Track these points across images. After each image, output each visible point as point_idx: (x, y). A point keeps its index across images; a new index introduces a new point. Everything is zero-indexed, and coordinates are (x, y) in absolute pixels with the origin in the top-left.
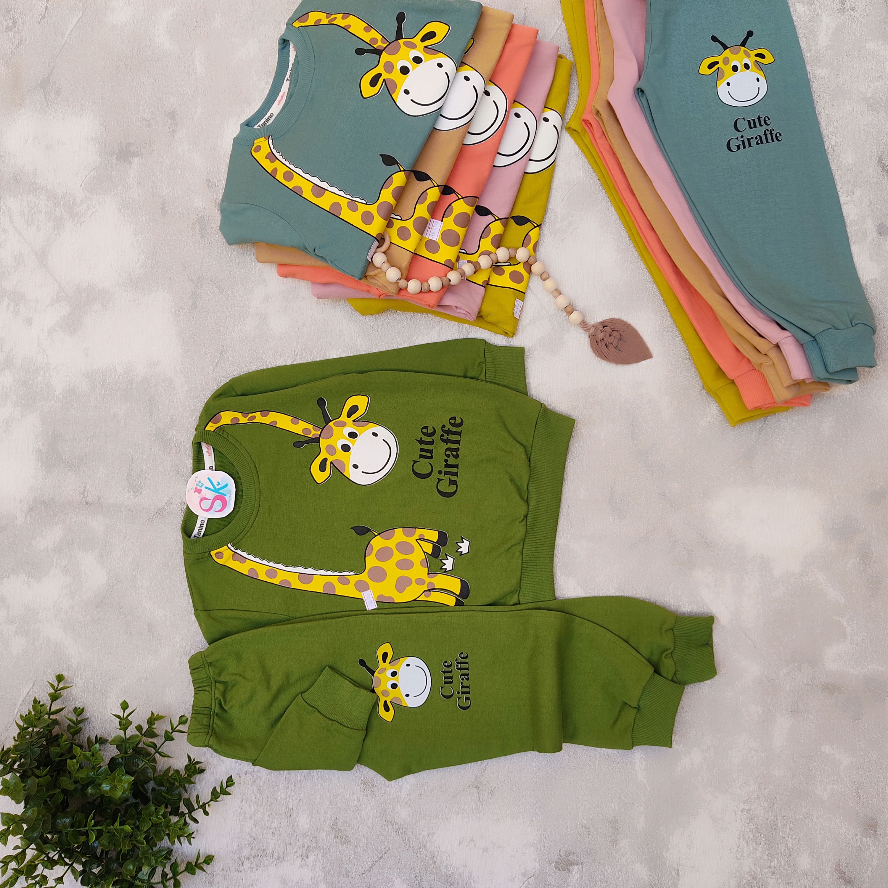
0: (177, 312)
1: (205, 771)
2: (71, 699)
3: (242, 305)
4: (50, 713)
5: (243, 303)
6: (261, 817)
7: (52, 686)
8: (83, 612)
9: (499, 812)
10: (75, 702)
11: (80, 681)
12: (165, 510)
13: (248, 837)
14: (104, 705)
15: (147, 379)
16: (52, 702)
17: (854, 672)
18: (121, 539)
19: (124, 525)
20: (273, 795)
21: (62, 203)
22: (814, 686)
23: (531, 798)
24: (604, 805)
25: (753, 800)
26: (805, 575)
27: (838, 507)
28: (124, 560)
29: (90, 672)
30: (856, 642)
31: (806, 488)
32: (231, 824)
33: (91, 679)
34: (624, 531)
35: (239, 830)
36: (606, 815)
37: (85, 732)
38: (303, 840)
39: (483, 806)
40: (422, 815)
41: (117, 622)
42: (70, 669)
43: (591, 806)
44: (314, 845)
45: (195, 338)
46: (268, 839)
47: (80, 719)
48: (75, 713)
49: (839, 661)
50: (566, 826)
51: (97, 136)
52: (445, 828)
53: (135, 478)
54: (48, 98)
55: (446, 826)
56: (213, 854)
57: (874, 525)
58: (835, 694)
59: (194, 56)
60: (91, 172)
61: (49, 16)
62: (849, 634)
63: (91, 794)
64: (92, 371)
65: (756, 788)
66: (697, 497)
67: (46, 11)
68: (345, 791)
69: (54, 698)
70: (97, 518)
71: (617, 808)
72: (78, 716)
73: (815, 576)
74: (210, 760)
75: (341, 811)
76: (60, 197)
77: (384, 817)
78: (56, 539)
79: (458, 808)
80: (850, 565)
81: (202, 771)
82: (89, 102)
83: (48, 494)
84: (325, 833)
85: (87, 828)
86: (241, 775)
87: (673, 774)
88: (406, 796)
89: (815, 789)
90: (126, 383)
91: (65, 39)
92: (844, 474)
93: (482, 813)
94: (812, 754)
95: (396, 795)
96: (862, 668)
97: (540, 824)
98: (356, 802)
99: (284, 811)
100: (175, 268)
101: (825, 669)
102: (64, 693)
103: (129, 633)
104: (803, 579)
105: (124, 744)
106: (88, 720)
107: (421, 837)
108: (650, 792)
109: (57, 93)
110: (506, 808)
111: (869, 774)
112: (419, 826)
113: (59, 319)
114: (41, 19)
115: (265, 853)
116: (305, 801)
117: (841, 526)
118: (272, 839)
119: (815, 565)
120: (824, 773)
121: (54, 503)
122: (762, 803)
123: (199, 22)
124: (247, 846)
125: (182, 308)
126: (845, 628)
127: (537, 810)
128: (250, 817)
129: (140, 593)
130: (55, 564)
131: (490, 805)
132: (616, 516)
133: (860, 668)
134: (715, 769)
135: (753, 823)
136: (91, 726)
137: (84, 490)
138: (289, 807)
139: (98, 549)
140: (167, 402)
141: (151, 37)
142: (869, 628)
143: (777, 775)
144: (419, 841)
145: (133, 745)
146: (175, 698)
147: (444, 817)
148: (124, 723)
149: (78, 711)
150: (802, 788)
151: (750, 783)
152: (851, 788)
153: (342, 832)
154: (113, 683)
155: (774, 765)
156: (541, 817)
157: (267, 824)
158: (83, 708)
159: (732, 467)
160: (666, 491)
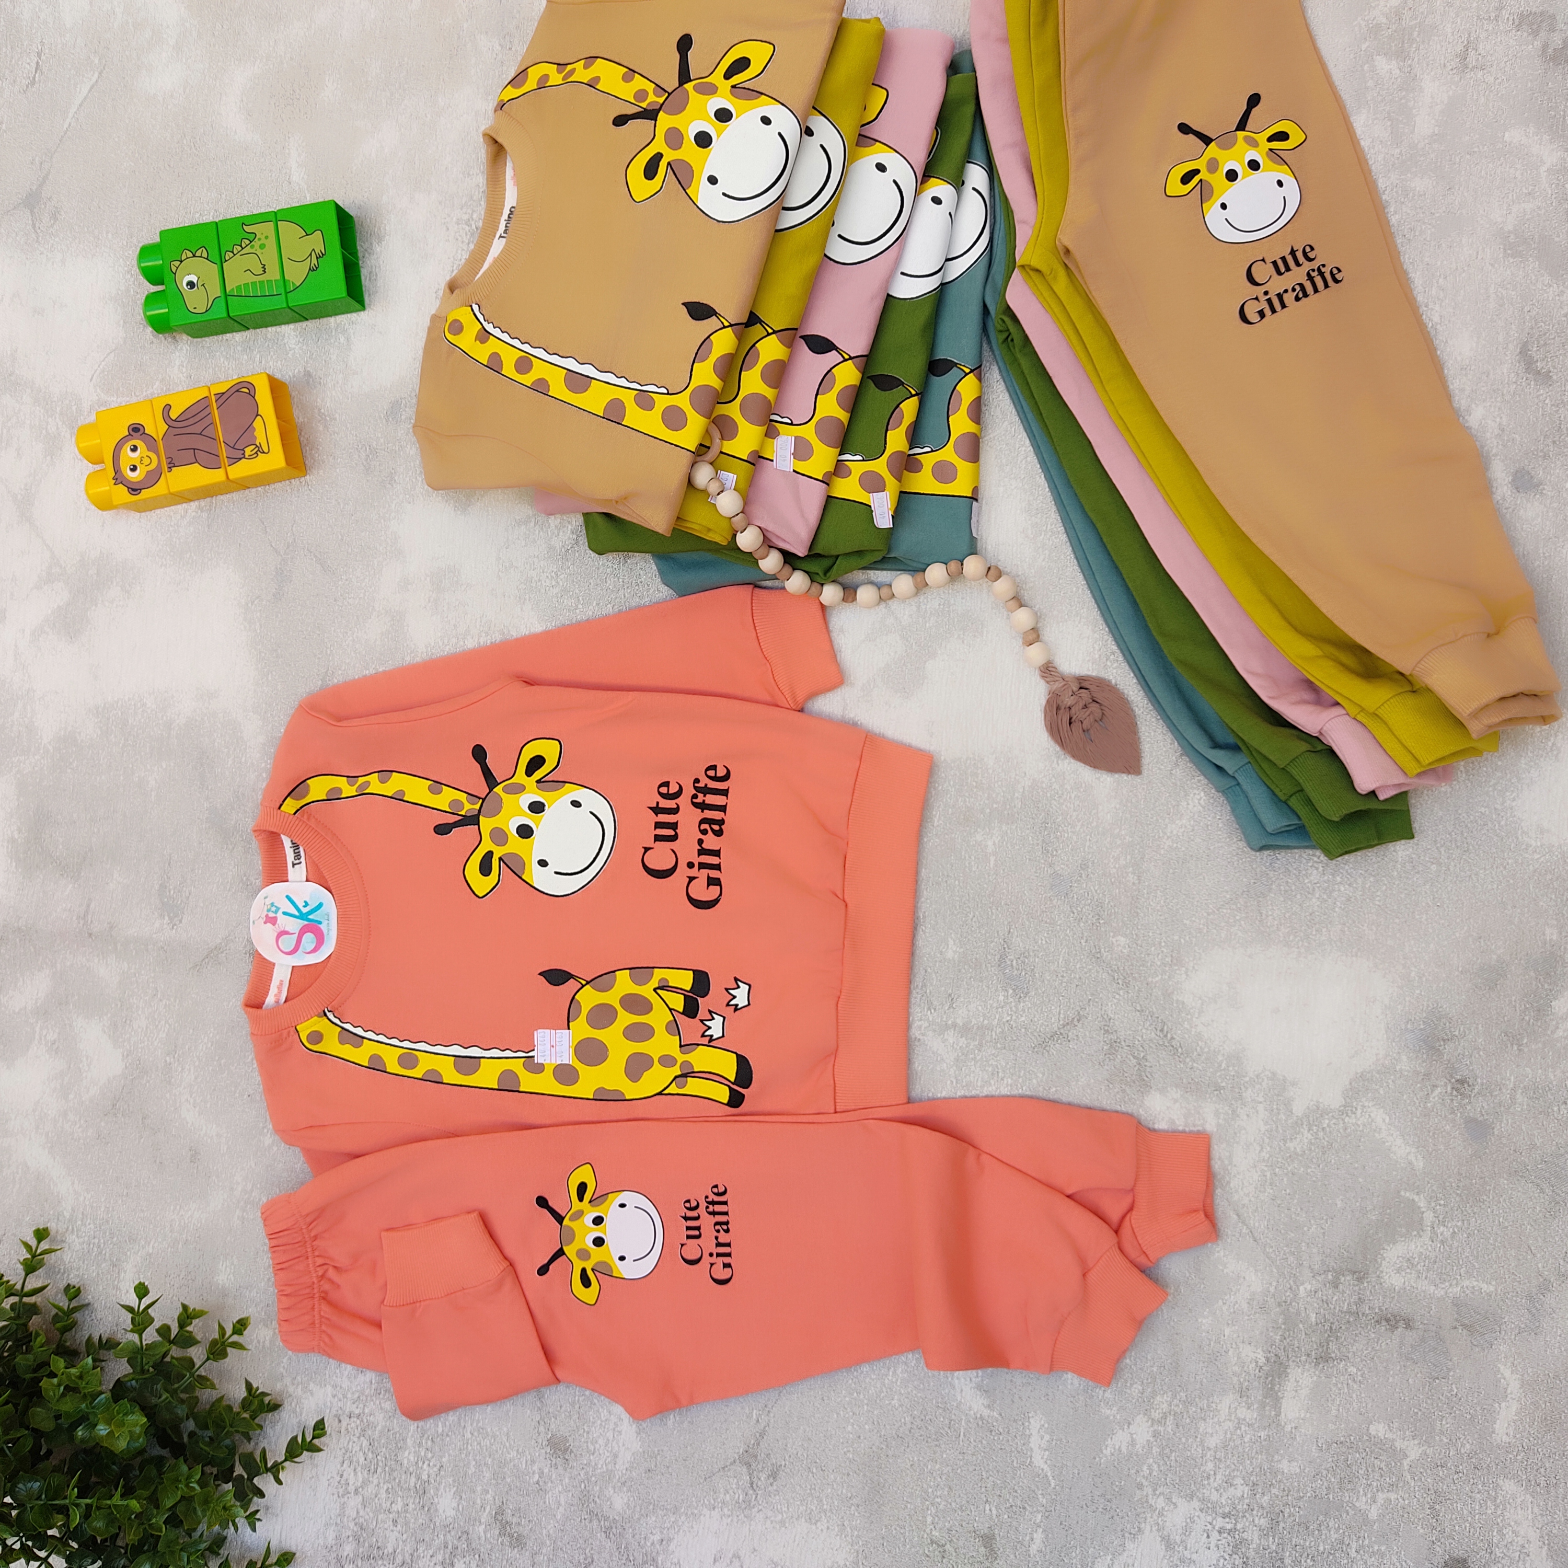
0: (250, 605)
1: (282, 1407)
2: (62, 1271)
3: (362, 595)
4: (22, 1294)
5: (363, 591)
6: (374, 1492)
7: (27, 1246)
8: (82, 1122)
9: (786, 1509)
10: (69, 1275)
11: (76, 1240)
12: (222, 952)
13: (352, 1525)
14: (116, 1283)
15: (196, 721)
16: (27, 1275)
17: (1436, 1292)
18: (147, 998)
19: (153, 975)
20: (396, 1455)
21: (58, 409)
22: (1361, 1316)
23: (843, 1487)
24: (972, 1507)
25: (1241, 1514)
26: (1349, 1112)
27: (1418, 992)
28: (152, 1035)
29: (92, 1226)
30: (1440, 1238)
31: (1359, 954)
32: (324, 1500)
33: (94, 1238)
34: (1023, 1019)
35: (338, 1511)
36: (975, 1525)
37: (85, 1328)
38: (444, 1535)
39: (759, 1497)
40: (651, 1507)
41: (139, 1142)
42: (60, 1218)
43: (949, 1505)
44: (465, 1546)
45: (279, 651)
46: (386, 1529)
47: (76, 1305)
48: (66, 1295)
49: (1408, 1271)
50: (902, 1539)
51: (120, 293)
52: (690, 1532)
53: (172, 892)
54: (37, 225)
55: (692, 1527)
56: (293, 1549)
57: (1482, 1027)
58: (1399, 1330)
59: (287, 151)
60: (108, 354)
61: (42, 81)
62: (1429, 1224)
63: (83, 1441)
64: (105, 704)
65: (1246, 1491)
66: (1159, 963)
67: (36, 72)
68: (519, 1456)
69: (31, 1267)
70: (107, 961)
71: (994, 1512)
72: (70, 1300)
73: (1370, 1116)
74: (291, 1389)
75: (511, 1490)
76: (56, 399)
77: (585, 1506)
78: (39, 995)
79: (714, 1500)
80: (1434, 1098)
81: (275, 1407)
82: (107, 232)
83: (26, 916)
84: (483, 1526)
85: (67, 1501)
86: (341, 1418)
87: (1097, 1459)
88: (624, 1472)
89: (1355, 1500)
90: (161, 728)
91: (68, 121)
92: (1431, 931)
93: (756, 1509)
94: (1352, 1438)
95: (607, 1469)
96: (1451, 1285)
97: (856, 1533)
98: (537, 1476)
99: (412, 1484)
100: (248, 527)
101: (1381, 1284)
102: (51, 1259)
103: (158, 1162)
104: (1346, 1121)
105: (139, 1356)
106: (90, 1308)
107: (649, 1544)
108: (1054, 1488)
109: (54, 217)
110: (798, 1503)
111: (1456, 1477)
112: (644, 1524)
113: (50, 612)
114: (27, 86)
115: (381, 1553)
116: (450, 1469)
117: (1422, 1027)
118: (392, 1531)
119: (1370, 1095)
120: (1373, 1471)
121: (37, 931)
122: (1257, 1519)
123: (298, 91)
124: (351, 1539)
125: (258, 598)
126: (1424, 1212)
127: (853, 1508)
128: (356, 1491)
129: (177, 1093)
130: (37, 1037)
131: (770, 1496)
132: (1011, 991)
133: (1447, 1284)
134: (1173, 1454)
135: (1240, 1553)
136: (94, 1317)
137: (87, 912)
138: (423, 1477)
139: (109, 1015)
140: (230, 763)
141: (214, 118)
142: (1465, 1213)
143: (1286, 1471)
144: (644, 1550)
145: (154, 1359)
146: (233, 1279)
147: (689, 1513)
148: (141, 1320)
149: (73, 1292)
150: (1331, 1497)
151: (1235, 1483)
152: (1421, 1500)
153: (513, 1526)
154: (131, 1246)
155: (1282, 1452)
156: (858, 1522)
157: (384, 1505)
158: (79, 1288)
159: (1225, 911)
160: (1102, 950)
